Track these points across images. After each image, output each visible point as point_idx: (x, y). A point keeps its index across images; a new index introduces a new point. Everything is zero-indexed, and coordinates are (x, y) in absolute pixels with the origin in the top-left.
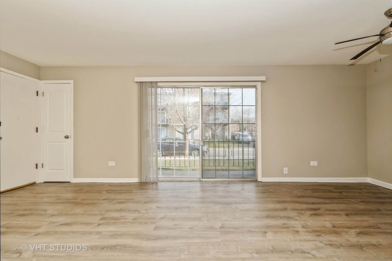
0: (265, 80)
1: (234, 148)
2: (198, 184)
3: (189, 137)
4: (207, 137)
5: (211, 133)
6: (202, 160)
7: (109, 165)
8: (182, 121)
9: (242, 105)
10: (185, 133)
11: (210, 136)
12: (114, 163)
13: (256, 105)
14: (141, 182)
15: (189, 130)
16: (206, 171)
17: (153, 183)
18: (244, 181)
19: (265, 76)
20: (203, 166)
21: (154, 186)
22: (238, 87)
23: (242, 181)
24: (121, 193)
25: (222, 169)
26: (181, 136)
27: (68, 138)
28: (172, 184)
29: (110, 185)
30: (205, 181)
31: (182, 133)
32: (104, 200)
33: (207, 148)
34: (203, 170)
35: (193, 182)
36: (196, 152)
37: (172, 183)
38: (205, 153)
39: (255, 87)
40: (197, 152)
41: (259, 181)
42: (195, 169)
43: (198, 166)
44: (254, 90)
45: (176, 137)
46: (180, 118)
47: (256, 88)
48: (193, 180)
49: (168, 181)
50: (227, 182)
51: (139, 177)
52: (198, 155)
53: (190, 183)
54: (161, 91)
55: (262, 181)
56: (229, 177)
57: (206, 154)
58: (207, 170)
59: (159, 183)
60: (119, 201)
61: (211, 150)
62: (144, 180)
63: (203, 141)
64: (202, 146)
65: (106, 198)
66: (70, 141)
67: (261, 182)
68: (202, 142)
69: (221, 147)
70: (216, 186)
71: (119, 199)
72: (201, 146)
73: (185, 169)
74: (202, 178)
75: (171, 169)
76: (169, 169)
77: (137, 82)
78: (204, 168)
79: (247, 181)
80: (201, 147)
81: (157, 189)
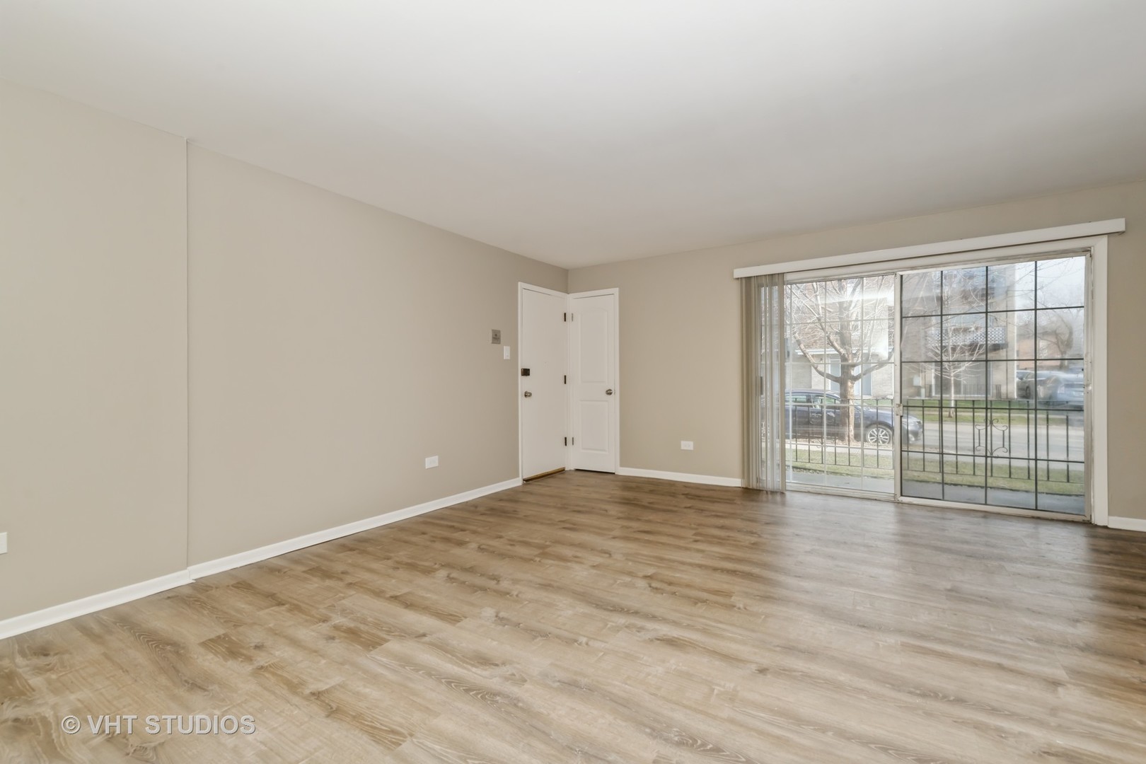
0: (1122, 228)
1: (1011, 426)
2: (890, 508)
3: (855, 389)
4: (919, 388)
5: (933, 375)
6: (901, 451)
7: (683, 448)
8: (836, 345)
9: (1034, 308)
10: (843, 380)
11: (931, 386)
12: (691, 443)
13: (1087, 306)
14: (746, 488)
15: (856, 372)
16: (915, 482)
17: (773, 493)
18: (1039, 518)
19: (1123, 217)
20: (903, 468)
21: (778, 498)
22: (1020, 258)
23: (1033, 517)
24: (714, 502)
25: (968, 484)
26: (831, 388)
27: (611, 394)
28: (819, 500)
29: (686, 485)
30: (910, 504)
31: (835, 379)
32: (686, 508)
33: (919, 423)
34: (903, 481)
35: (874, 502)
36: (882, 433)
37: (820, 497)
38: (910, 435)
39: (1086, 251)
40: (884, 433)
41: (1098, 524)
42: (879, 476)
43: (889, 469)
44: (1080, 261)
45: (813, 388)
46: (829, 338)
47: (1089, 255)
48: (875, 498)
49: (809, 492)
50: (982, 514)
51: (743, 478)
52: (888, 441)
53: (869, 503)
54: (791, 291)
55: (1109, 526)
56: (988, 503)
57: (913, 439)
58: (917, 481)
59: (787, 494)
60: (713, 513)
61: (932, 428)
62: (754, 485)
63: (906, 404)
64: (901, 417)
65: (689, 505)
66: (615, 399)
67: (1106, 527)
68: (901, 407)
69: (965, 420)
70: (944, 519)
71: (714, 511)
72: (899, 417)
73: (849, 473)
74: (902, 495)
75: (809, 470)
76: (805, 469)
77: (738, 279)
78: (908, 474)
79: (1052, 520)
80: (897, 419)
81: (783, 504)
